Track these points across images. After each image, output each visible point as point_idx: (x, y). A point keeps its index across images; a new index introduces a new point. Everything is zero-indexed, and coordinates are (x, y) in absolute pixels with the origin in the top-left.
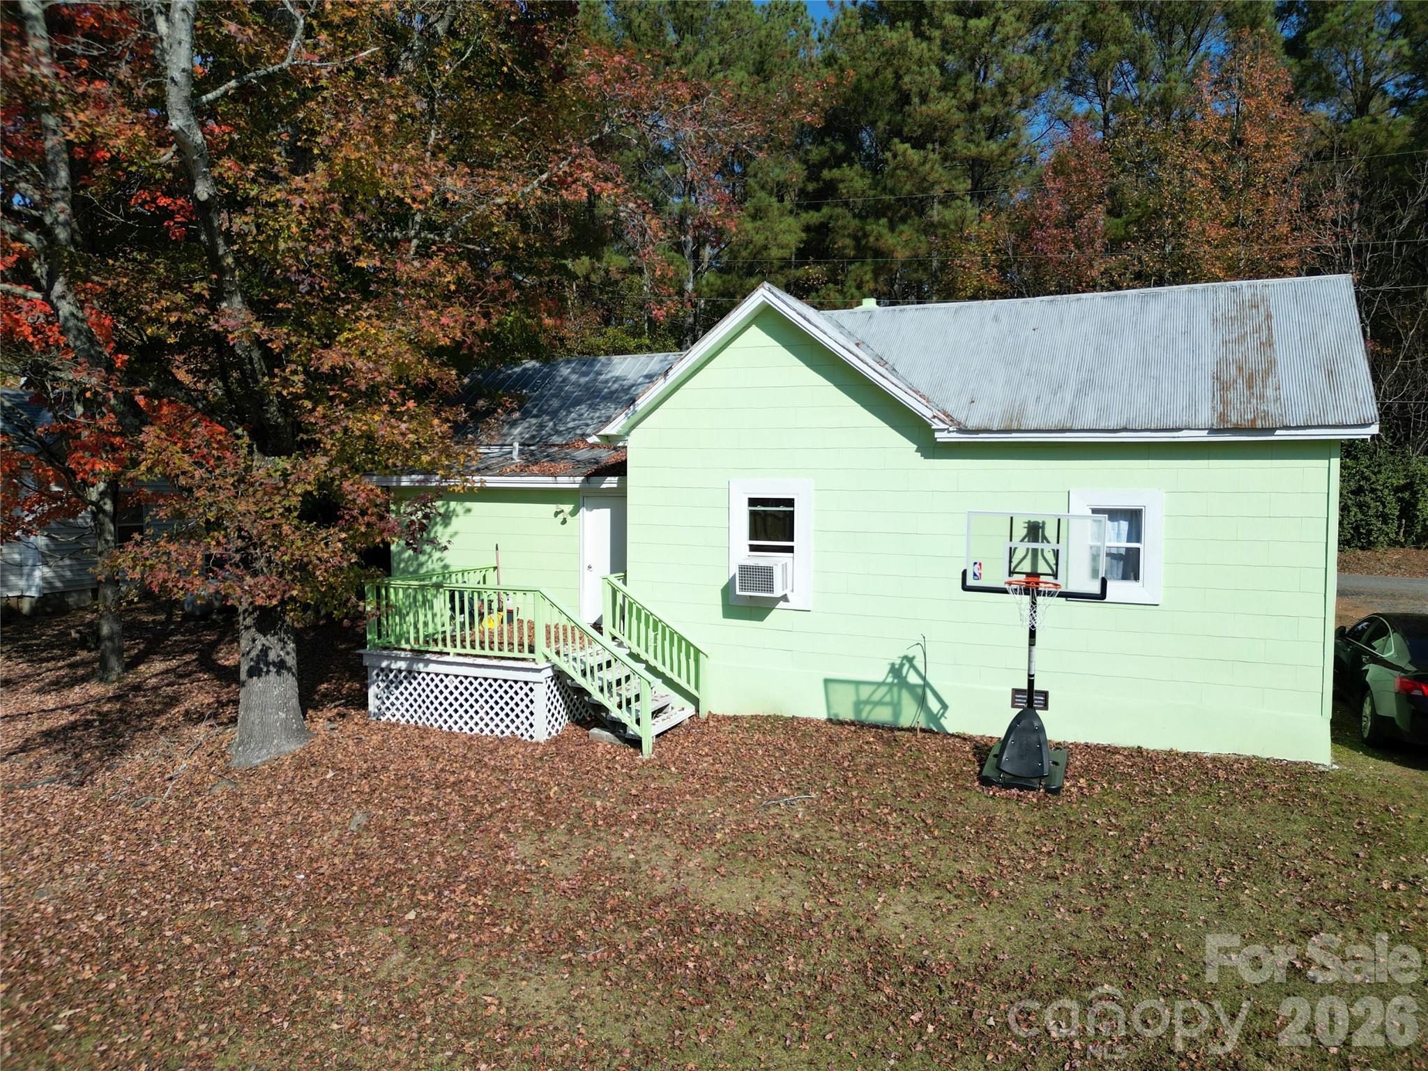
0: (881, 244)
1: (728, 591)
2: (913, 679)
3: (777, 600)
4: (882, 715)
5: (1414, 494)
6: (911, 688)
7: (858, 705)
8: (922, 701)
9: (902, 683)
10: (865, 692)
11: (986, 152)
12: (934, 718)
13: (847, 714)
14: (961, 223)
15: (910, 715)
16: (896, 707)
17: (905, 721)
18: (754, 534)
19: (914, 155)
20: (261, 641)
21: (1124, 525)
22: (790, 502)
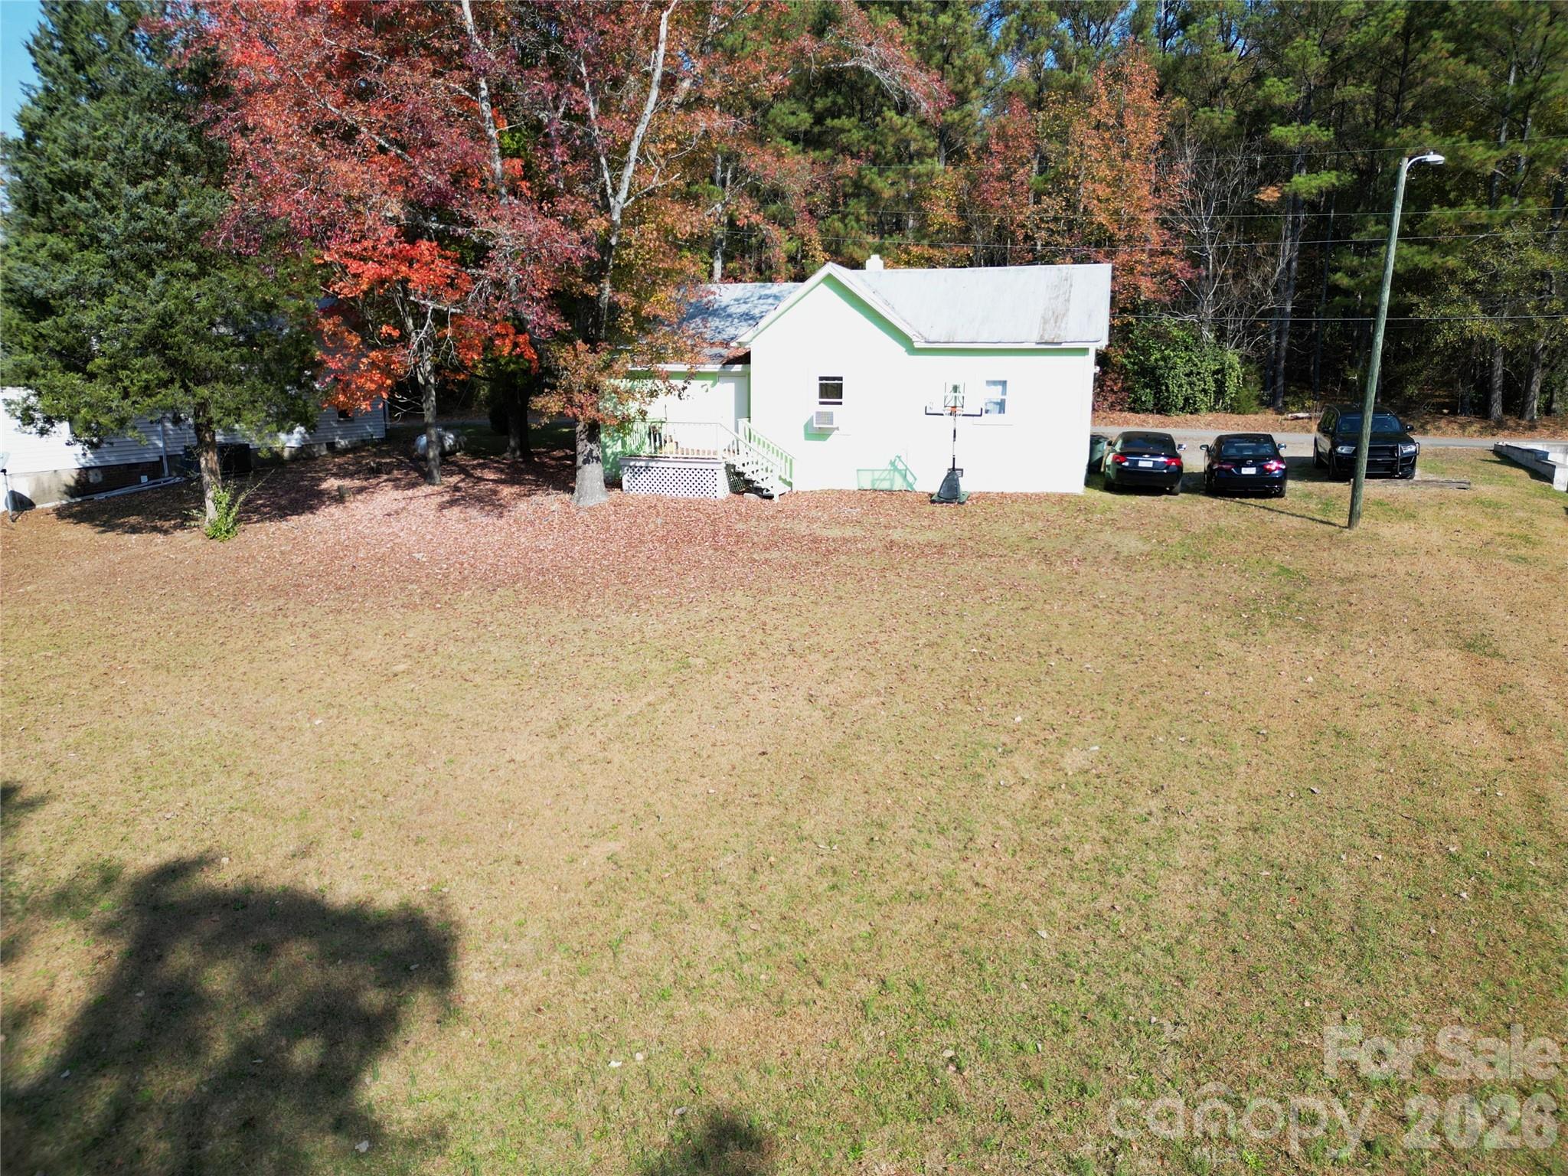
0: (873, 186)
1: (808, 426)
2: (901, 466)
3: (833, 429)
4: (886, 485)
5: (1224, 376)
6: (899, 471)
7: (873, 481)
8: (905, 477)
9: (896, 469)
10: (877, 475)
11: (949, 119)
12: (911, 485)
13: (868, 486)
14: (930, 175)
15: (899, 484)
16: (892, 481)
17: (896, 488)
18: (821, 396)
19: (898, 120)
20: (590, 446)
21: (1000, 388)
22: (841, 379)
